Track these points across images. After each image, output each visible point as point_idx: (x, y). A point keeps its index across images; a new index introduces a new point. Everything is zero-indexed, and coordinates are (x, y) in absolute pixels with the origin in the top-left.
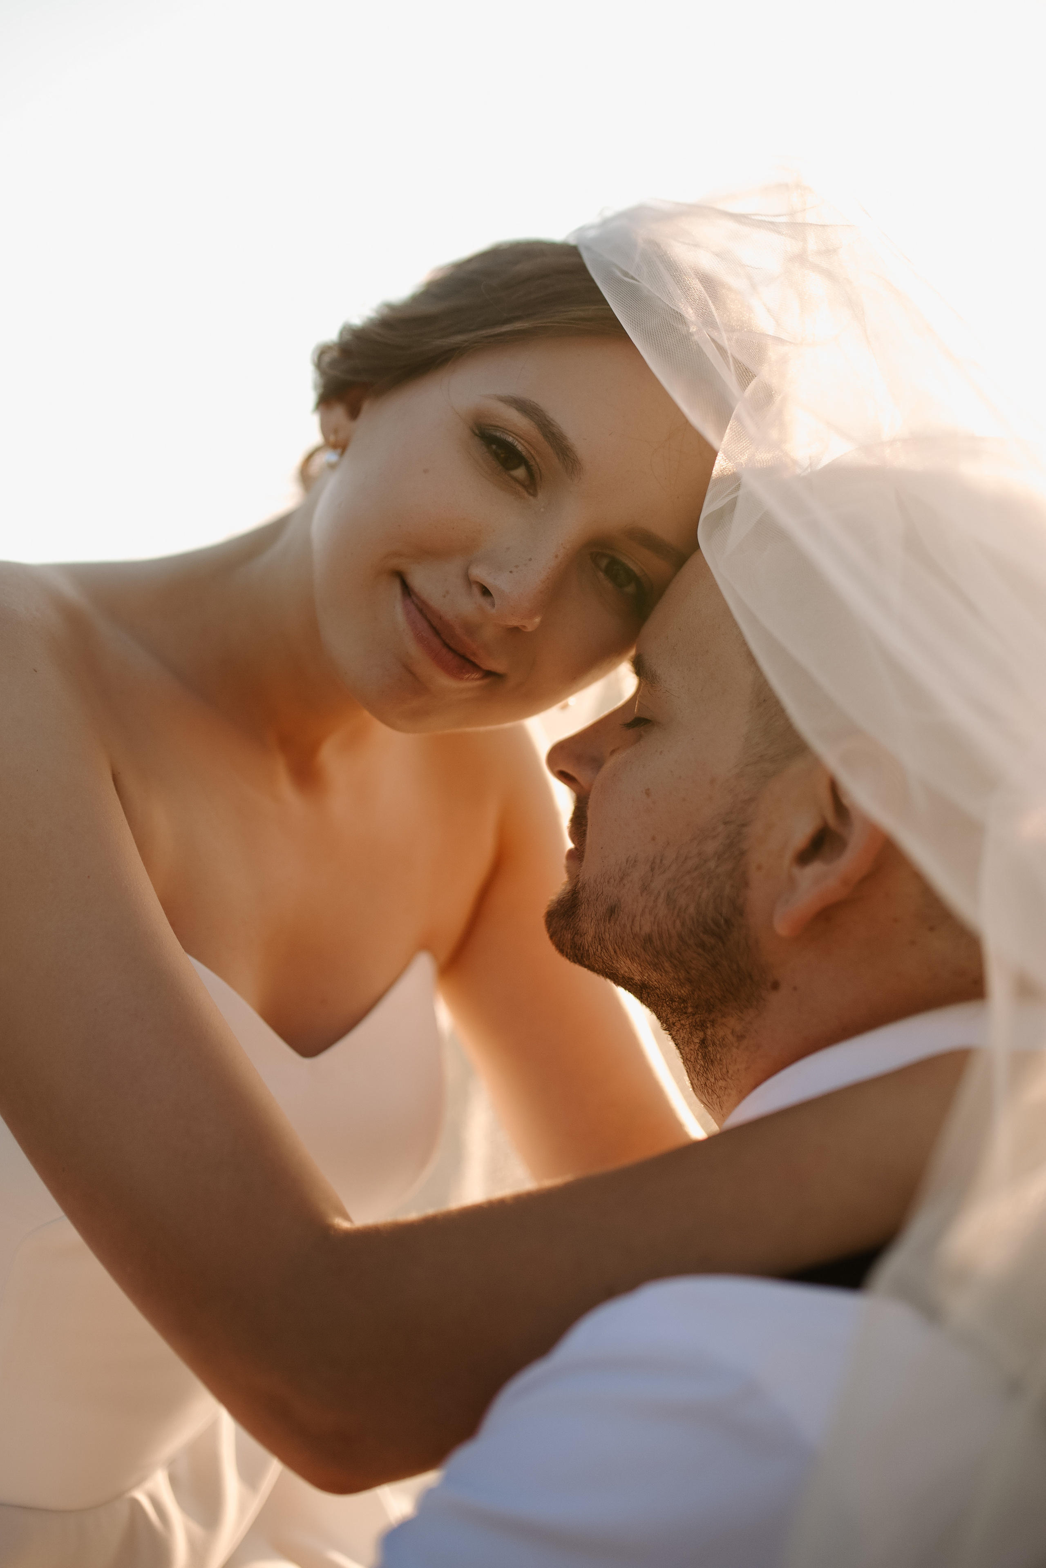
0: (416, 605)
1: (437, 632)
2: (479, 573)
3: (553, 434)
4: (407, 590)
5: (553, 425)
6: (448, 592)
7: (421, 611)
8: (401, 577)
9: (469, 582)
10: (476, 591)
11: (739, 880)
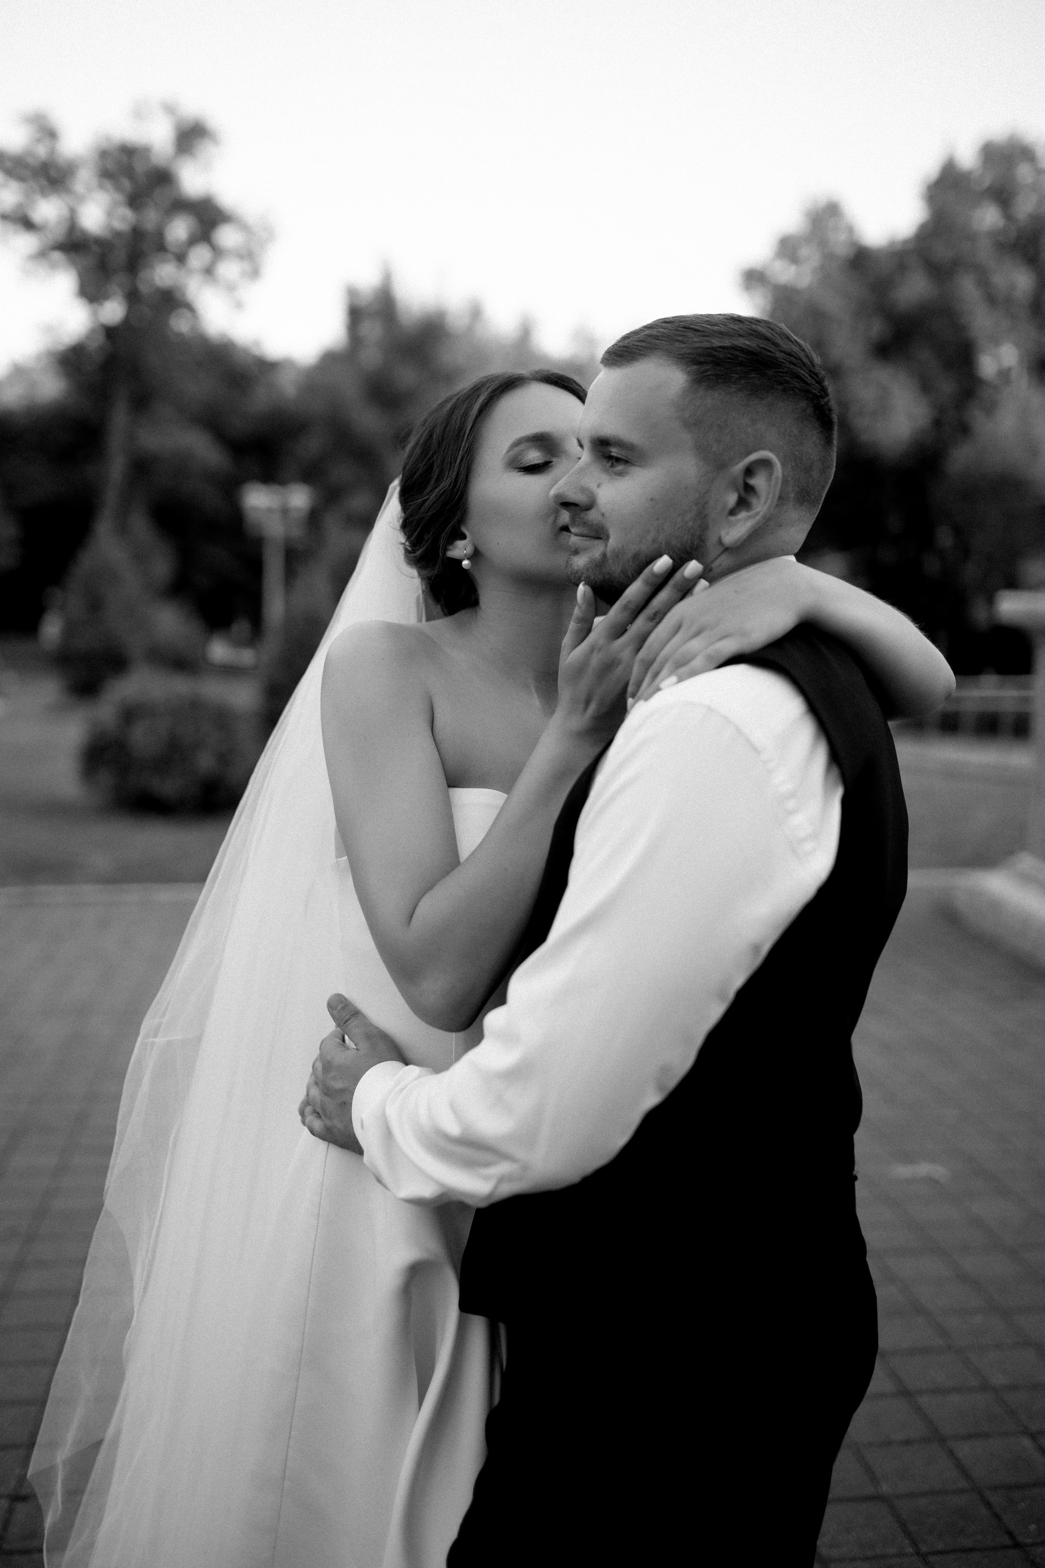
11: (704, 528)
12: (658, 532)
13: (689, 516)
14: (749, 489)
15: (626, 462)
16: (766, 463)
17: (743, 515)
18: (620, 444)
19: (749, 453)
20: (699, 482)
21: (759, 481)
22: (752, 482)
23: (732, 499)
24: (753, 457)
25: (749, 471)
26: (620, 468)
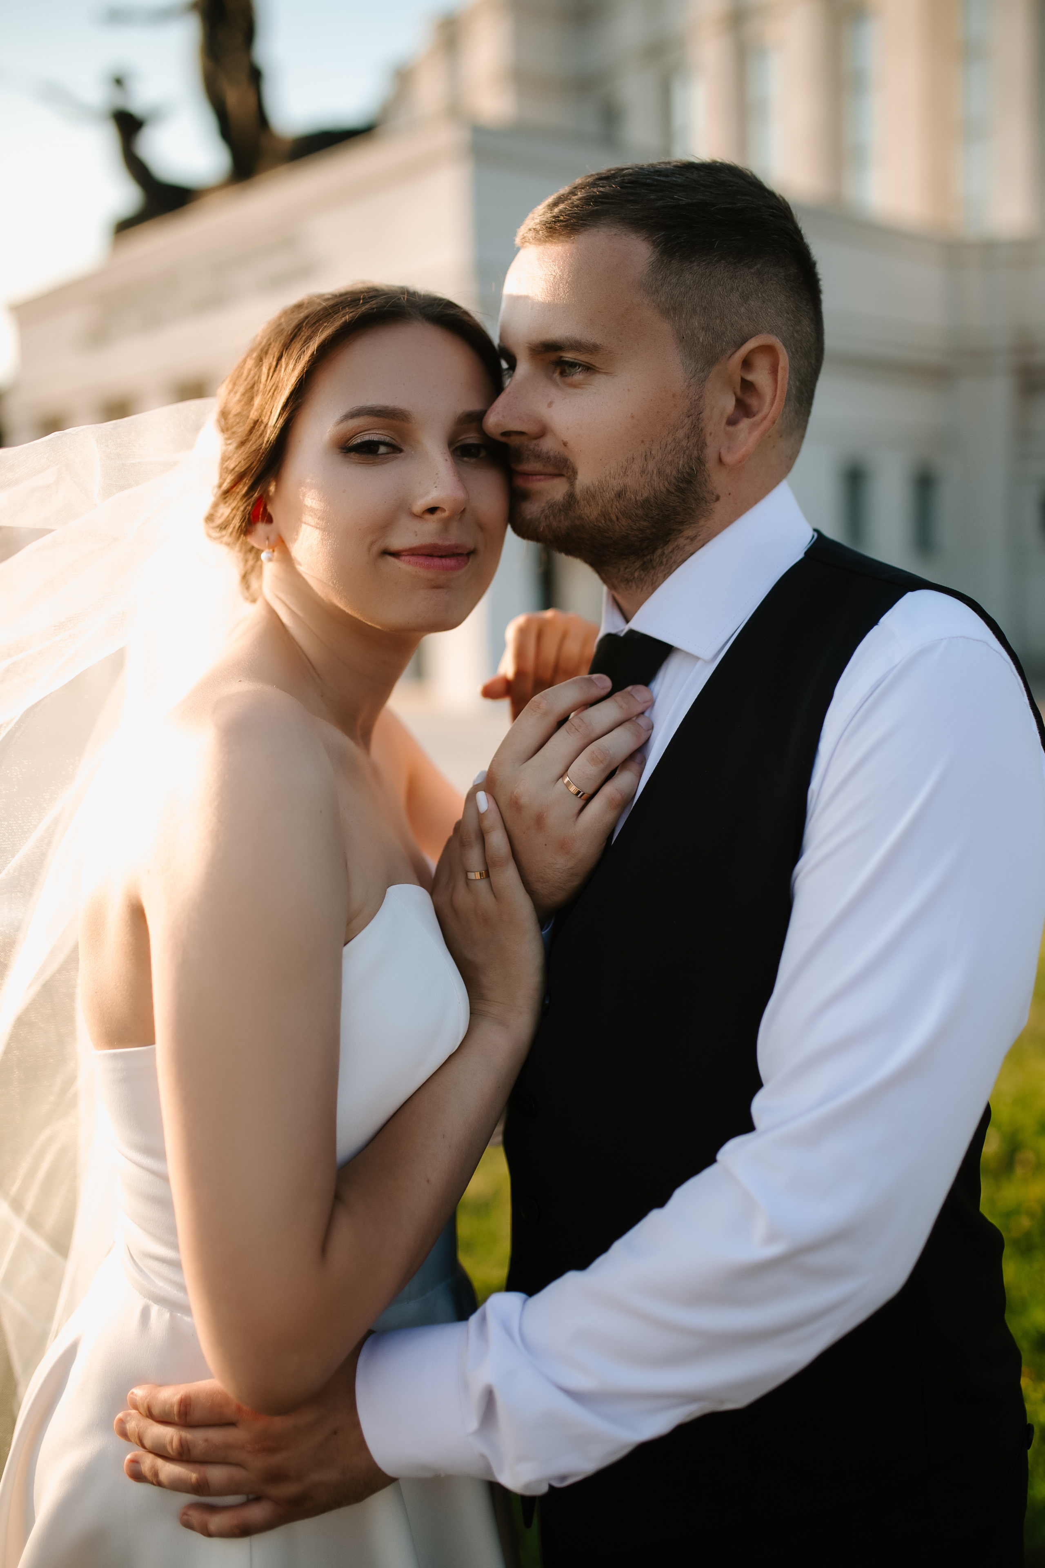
0: (408, 555)
1: (430, 555)
2: (420, 505)
3: (380, 411)
4: (396, 554)
5: (375, 407)
6: (416, 532)
7: (413, 555)
8: (387, 553)
9: (419, 517)
10: (428, 516)
11: (701, 445)
12: (646, 460)
13: (681, 434)
14: (748, 386)
15: (589, 369)
16: (768, 349)
17: (745, 424)
18: (577, 346)
19: (744, 341)
20: (689, 386)
21: (760, 377)
22: (750, 377)
23: (729, 404)
24: (751, 345)
25: (747, 364)
26: (578, 377)
